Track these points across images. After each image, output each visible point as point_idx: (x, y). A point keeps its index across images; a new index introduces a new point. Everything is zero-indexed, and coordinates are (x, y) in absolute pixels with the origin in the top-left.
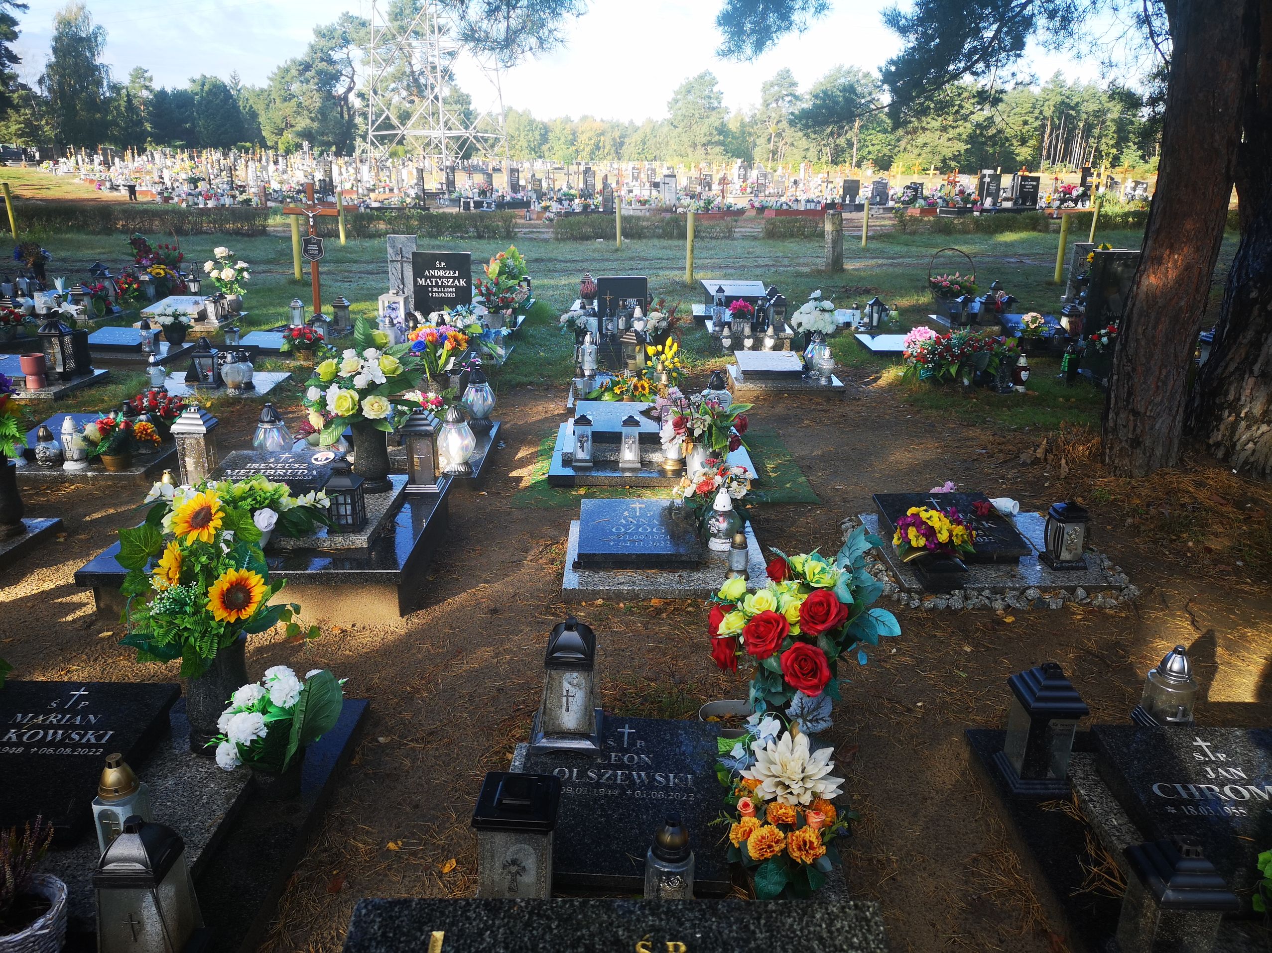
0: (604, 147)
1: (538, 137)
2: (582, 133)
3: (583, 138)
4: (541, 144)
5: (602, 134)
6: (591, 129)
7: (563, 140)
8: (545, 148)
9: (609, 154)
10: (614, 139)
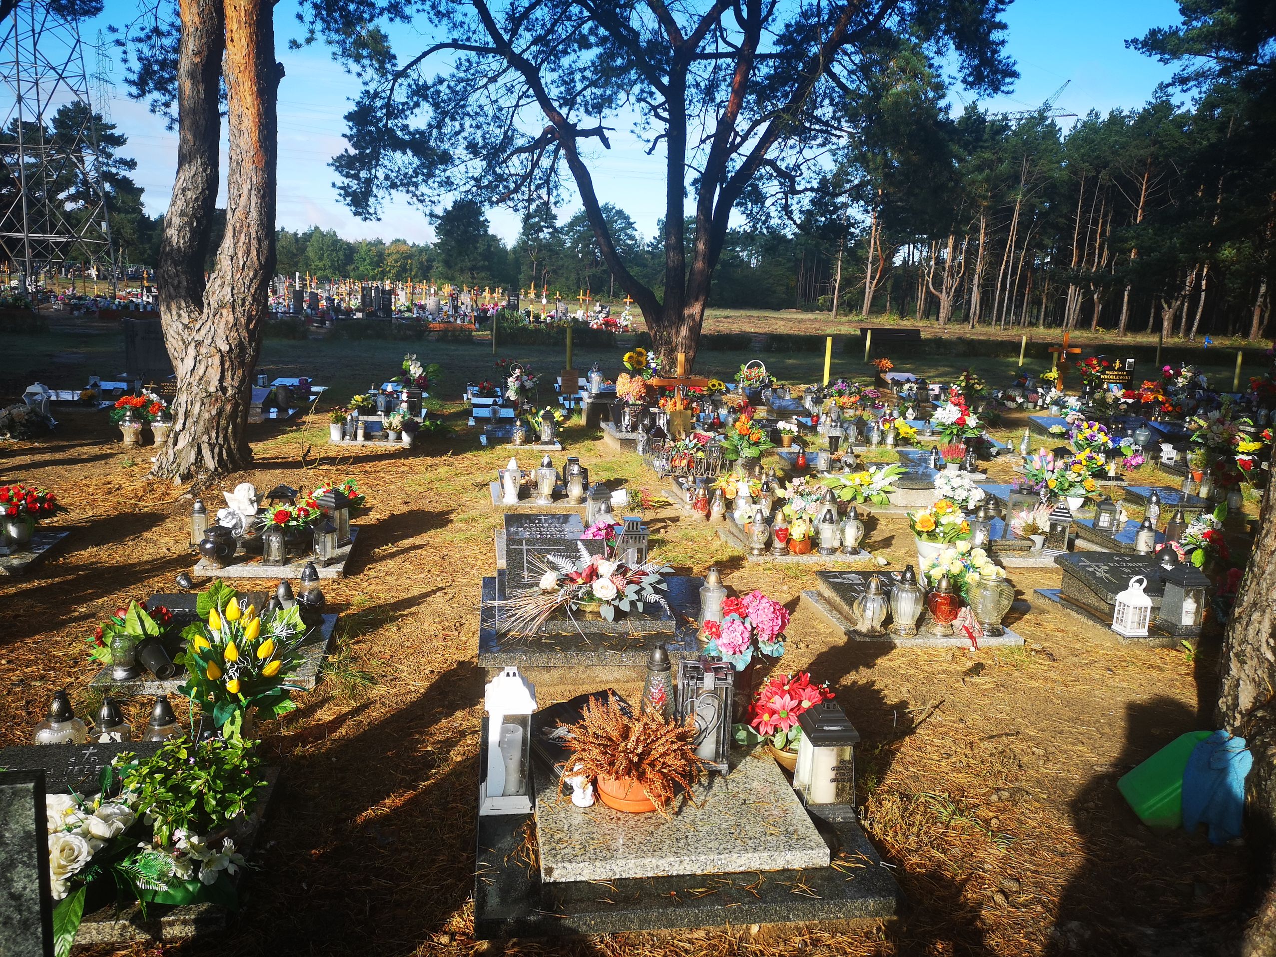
0: (411, 270)
1: (342, 257)
2: (389, 255)
3: (390, 260)
4: (345, 265)
5: (410, 256)
6: (398, 252)
7: (368, 261)
8: (350, 268)
9: (416, 276)
10: (421, 263)
